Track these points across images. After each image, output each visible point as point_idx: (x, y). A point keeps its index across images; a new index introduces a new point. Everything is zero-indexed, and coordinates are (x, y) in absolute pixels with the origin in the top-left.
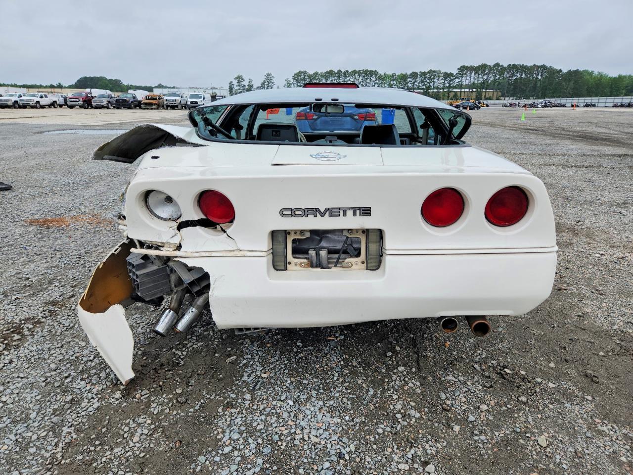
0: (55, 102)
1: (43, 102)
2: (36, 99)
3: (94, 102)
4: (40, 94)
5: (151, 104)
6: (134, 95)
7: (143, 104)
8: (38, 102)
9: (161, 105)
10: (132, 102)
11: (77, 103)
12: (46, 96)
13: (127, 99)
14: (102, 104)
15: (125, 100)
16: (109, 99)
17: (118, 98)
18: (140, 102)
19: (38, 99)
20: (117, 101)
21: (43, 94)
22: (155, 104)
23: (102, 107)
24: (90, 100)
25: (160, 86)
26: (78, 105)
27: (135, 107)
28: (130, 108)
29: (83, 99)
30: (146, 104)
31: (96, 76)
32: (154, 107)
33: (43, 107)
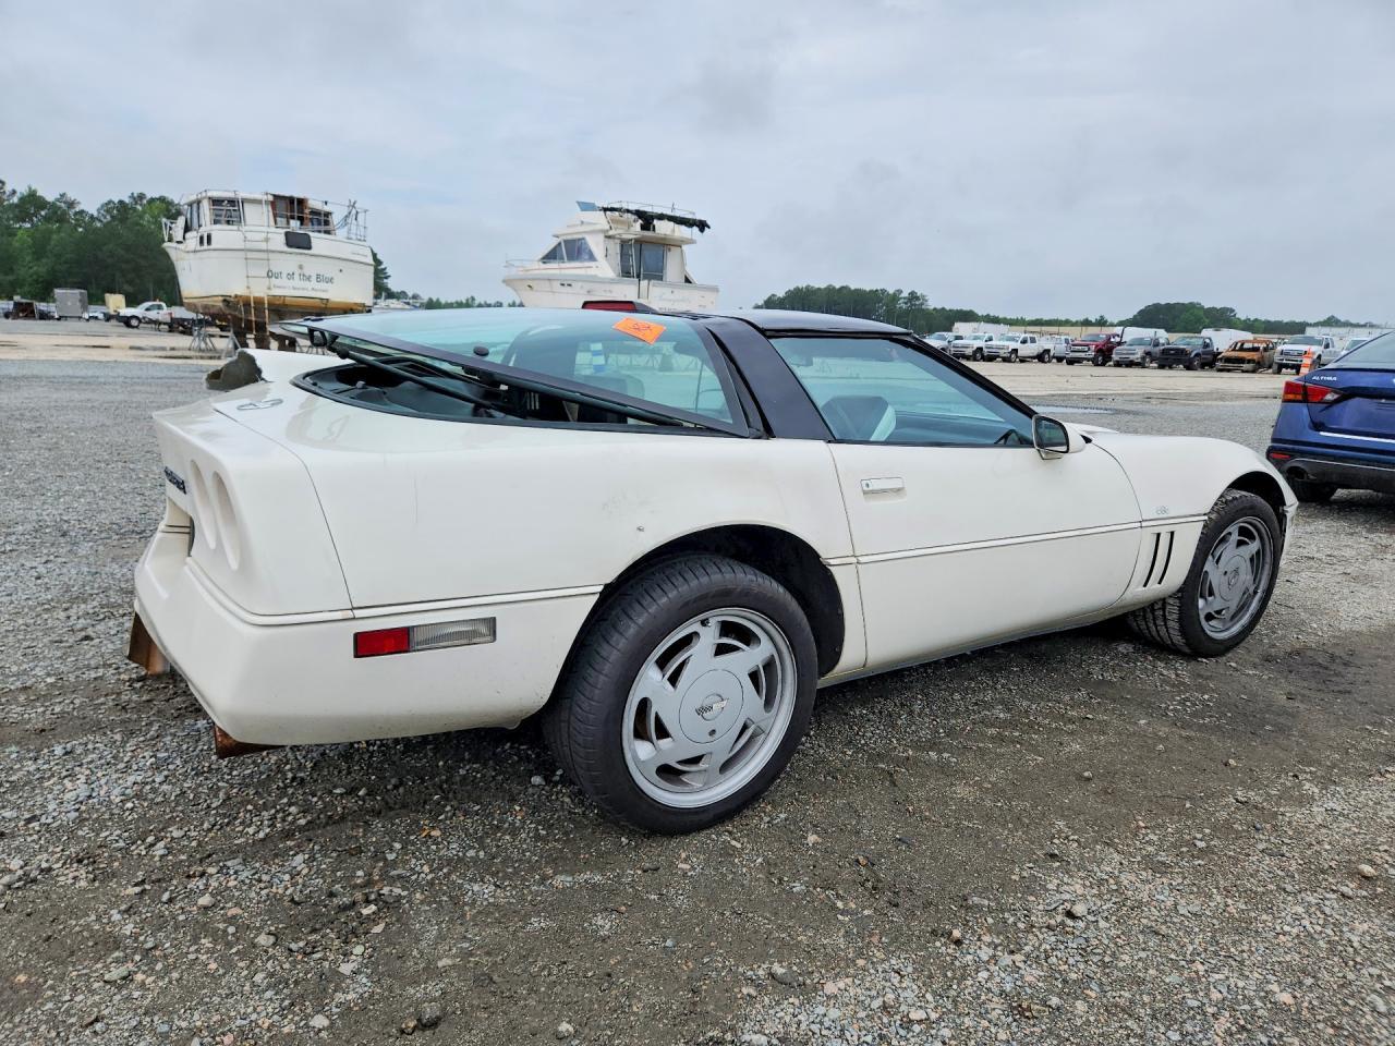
0: (1048, 351)
1: (1025, 350)
2: (1013, 345)
3: (1117, 354)
4: (1023, 336)
5: (1241, 361)
6: (1208, 341)
7: (1221, 359)
8: (1015, 351)
9: (1267, 363)
10: (1197, 355)
11: (1083, 355)
12: (1033, 340)
13: (1188, 348)
14: (1132, 357)
15: (1183, 350)
16: (1149, 348)
17: (1166, 346)
18: (1216, 355)
19: (1017, 345)
20: (1165, 352)
21: (1028, 335)
22: (1249, 361)
23: (1131, 364)
24: (1110, 350)
25: (1331, 322)
26: (1085, 359)
27: (1203, 366)
28: (1189, 368)
29: (1097, 346)
30: (1228, 360)
31: (1181, 302)
32: (1246, 366)
33: (1023, 360)
